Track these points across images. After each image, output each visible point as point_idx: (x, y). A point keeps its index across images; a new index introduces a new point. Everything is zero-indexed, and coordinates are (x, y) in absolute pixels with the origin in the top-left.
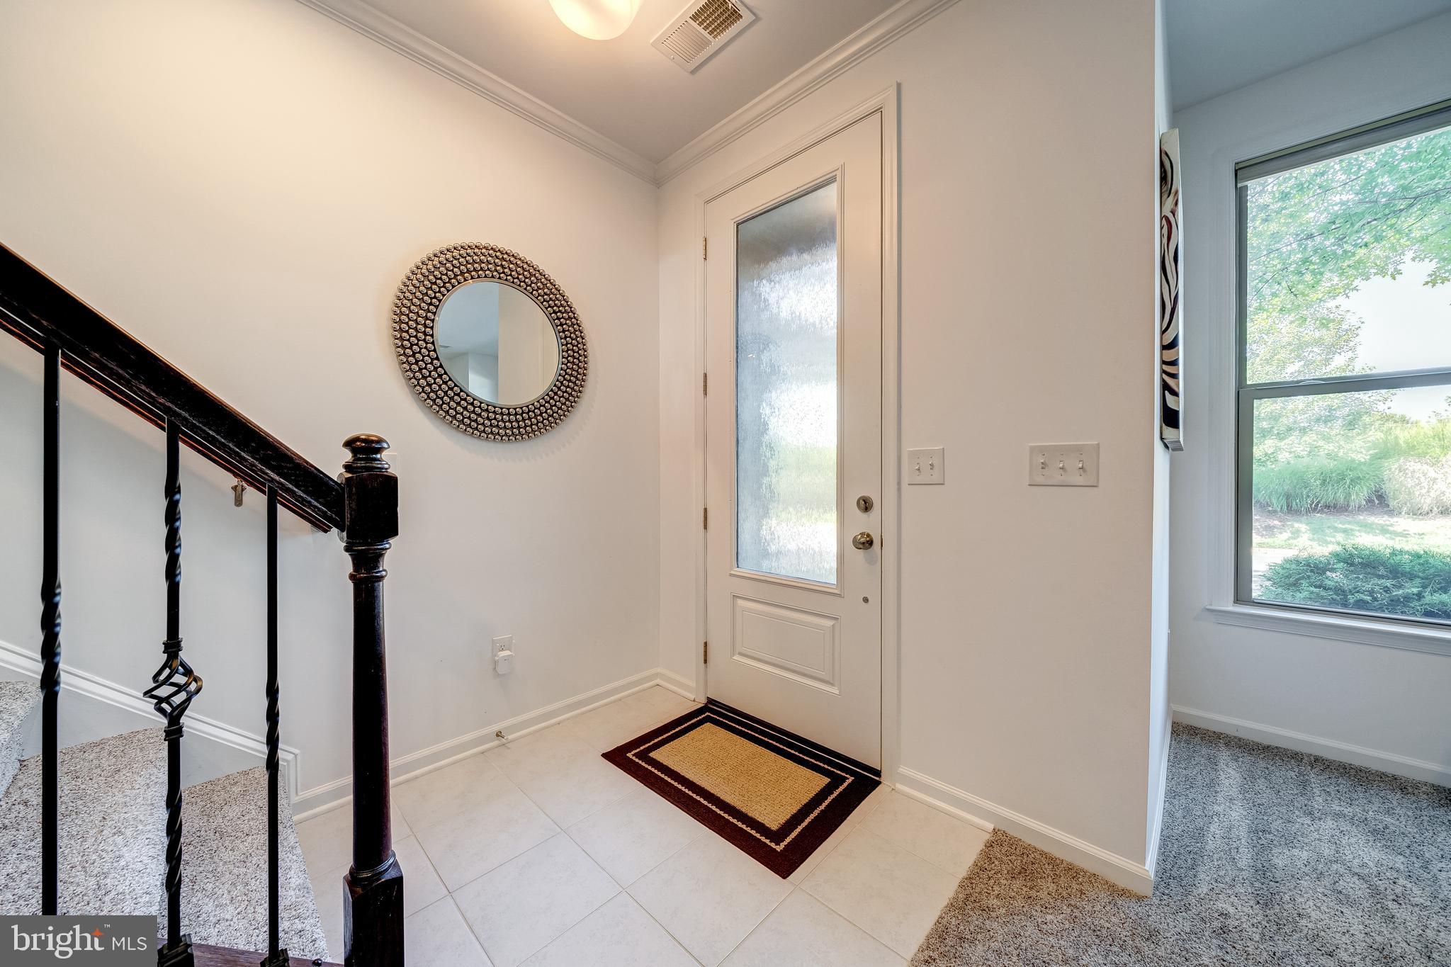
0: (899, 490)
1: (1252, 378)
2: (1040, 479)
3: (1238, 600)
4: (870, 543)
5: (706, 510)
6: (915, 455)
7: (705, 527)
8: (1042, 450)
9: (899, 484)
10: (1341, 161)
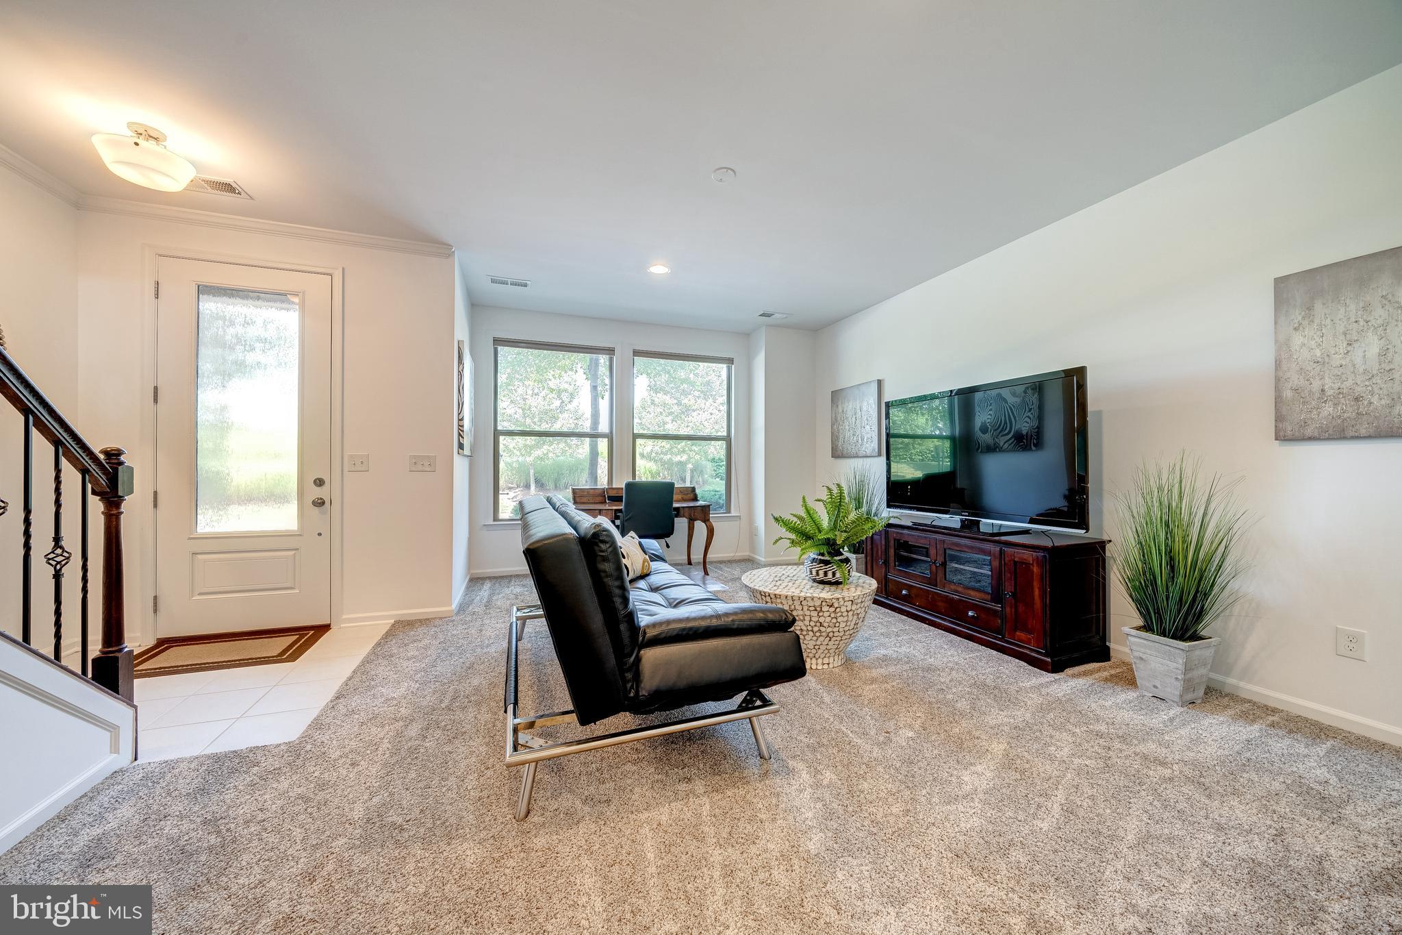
0: (342, 474)
1: (499, 428)
2: (414, 469)
3: (494, 520)
4: (323, 503)
5: (155, 493)
6: (351, 457)
7: (155, 506)
8: (415, 457)
9: (342, 471)
10: (519, 354)
